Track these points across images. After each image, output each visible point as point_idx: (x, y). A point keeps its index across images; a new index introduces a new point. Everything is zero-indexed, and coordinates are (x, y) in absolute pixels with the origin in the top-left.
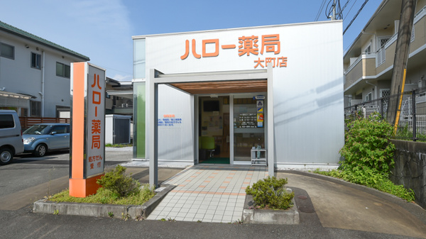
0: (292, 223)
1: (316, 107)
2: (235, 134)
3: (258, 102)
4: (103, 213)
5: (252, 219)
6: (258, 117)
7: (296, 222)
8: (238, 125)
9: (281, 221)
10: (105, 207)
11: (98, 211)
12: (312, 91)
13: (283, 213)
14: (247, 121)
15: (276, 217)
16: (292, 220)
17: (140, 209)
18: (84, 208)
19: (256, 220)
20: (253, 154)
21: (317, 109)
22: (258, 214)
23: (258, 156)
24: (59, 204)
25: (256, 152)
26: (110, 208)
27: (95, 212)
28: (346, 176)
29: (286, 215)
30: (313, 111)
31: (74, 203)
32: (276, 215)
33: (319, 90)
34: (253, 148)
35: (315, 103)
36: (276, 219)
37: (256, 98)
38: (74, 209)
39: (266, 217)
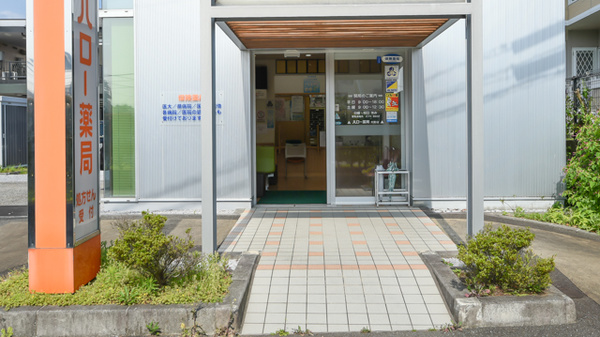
0: (562, 322)
1: (513, 81)
2: (338, 138)
3: (387, 68)
4: (132, 326)
5: (479, 318)
6: (388, 102)
7: (570, 319)
8: (343, 119)
9: (540, 319)
10: (137, 313)
11: (119, 323)
12: (504, 47)
13: (543, 302)
14: (362, 111)
15: (528, 311)
16: (561, 314)
17: (225, 312)
18: (81, 318)
19: (487, 320)
20: (379, 182)
21: (514, 86)
22: (492, 306)
23: (392, 184)
24: (15, 314)
25: (386, 177)
26: (151, 314)
27: (112, 326)
28: (586, 220)
29: (550, 306)
30: (507, 90)
31: (49, 307)
32: (528, 307)
33: (519, 46)
34: (379, 168)
35: (510, 73)
36: (530, 315)
37: (384, 59)
38: (54, 324)
39: (508, 312)
